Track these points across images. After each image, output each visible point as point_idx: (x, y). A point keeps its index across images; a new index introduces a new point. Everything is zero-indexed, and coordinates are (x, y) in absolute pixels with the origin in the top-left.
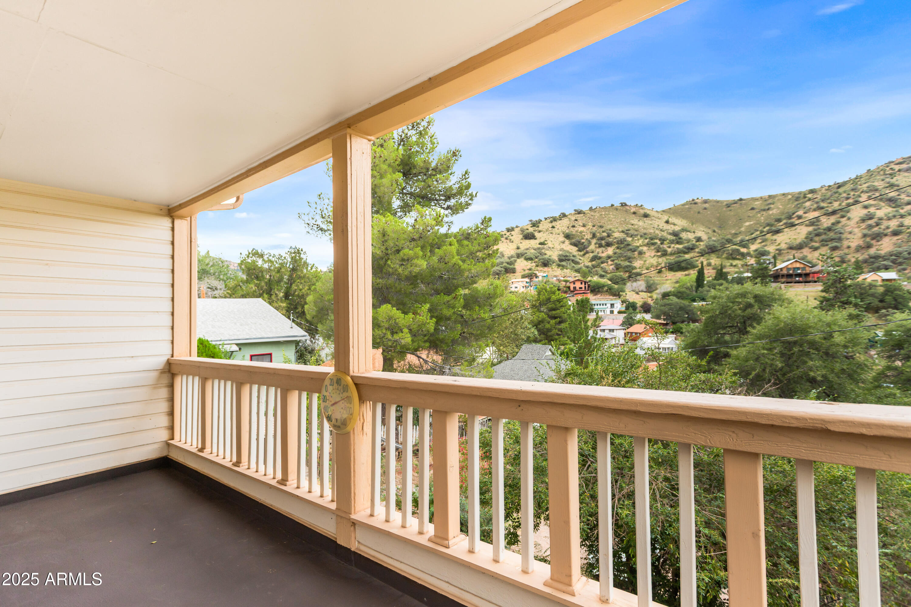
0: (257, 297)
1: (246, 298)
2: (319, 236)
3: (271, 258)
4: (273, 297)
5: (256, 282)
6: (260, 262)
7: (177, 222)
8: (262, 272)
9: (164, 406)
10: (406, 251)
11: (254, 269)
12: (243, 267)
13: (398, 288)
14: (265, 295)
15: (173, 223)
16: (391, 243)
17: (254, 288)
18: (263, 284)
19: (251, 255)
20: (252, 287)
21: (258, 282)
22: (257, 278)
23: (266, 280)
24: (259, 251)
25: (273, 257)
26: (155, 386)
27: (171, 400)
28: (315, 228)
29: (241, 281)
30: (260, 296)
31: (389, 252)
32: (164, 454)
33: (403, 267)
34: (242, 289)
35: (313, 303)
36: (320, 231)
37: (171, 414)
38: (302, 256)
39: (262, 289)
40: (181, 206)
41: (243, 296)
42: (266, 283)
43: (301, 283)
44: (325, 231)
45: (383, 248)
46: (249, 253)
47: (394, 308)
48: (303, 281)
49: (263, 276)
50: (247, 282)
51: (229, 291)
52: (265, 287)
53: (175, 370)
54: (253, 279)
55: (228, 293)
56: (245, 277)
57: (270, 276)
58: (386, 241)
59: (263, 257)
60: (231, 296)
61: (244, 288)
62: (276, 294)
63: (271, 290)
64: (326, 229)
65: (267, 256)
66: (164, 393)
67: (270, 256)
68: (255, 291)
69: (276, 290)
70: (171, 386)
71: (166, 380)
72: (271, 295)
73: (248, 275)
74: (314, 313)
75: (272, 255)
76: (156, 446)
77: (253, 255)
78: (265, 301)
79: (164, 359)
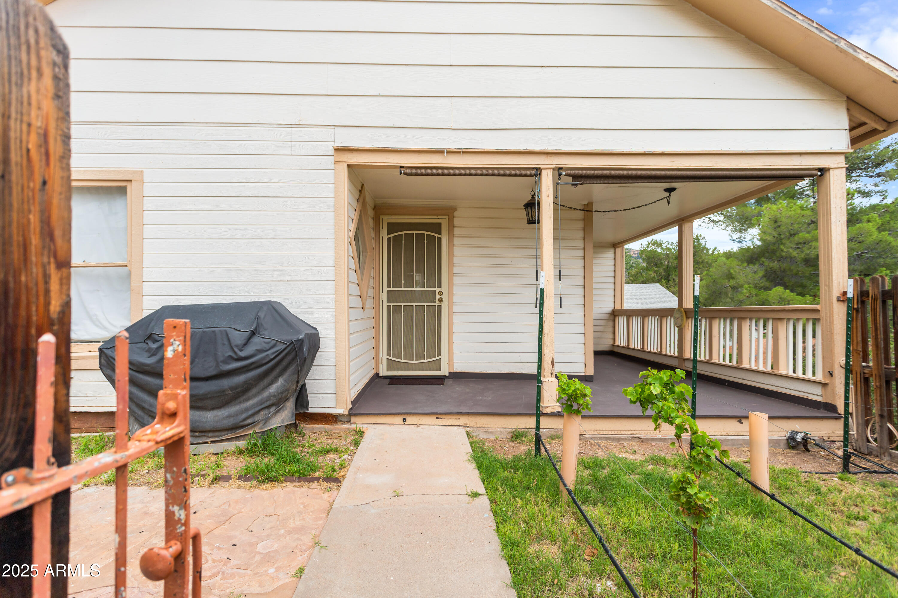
0: (656, 283)
1: (646, 283)
2: (710, 227)
3: (669, 246)
4: (671, 282)
5: (655, 269)
6: (659, 250)
7: (617, 250)
8: (661, 260)
9: (611, 329)
10: (801, 235)
11: (654, 258)
12: (644, 256)
13: (794, 271)
14: (663, 280)
15: (615, 250)
16: (783, 228)
17: (653, 275)
18: (661, 270)
19: (651, 245)
20: (652, 274)
21: (657, 269)
22: (656, 265)
23: (664, 267)
24: (658, 241)
25: (671, 245)
26: (608, 320)
27: (614, 327)
28: (707, 222)
29: (642, 269)
30: (659, 281)
31: (782, 236)
32: (612, 350)
33: (798, 250)
34: (643, 276)
35: (705, 287)
36: (712, 223)
37: (614, 333)
38: (701, 241)
39: (660, 276)
40: (619, 243)
41: (643, 282)
42: (664, 269)
43: (700, 268)
44: (717, 222)
45: (775, 234)
46: (649, 244)
47: (787, 291)
48: (701, 266)
49: (661, 263)
50: (647, 269)
51: (631, 278)
52: (663, 273)
53: (616, 313)
54: (652, 266)
55: (630, 280)
56: (644, 265)
57: (669, 263)
58: (779, 226)
59: (661, 246)
60: (633, 282)
61: (644, 274)
62: (674, 280)
63: (669, 276)
64: (717, 220)
65: (666, 244)
66: (611, 323)
67: (669, 244)
68: (654, 277)
69: (673, 275)
70: (614, 321)
71: (612, 318)
72: (669, 280)
73: (648, 263)
74: (707, 296)
75: (671, 243)
76: (608, 346)
77: (652, 245)
78: (663, 286)
79: (611, 309)
